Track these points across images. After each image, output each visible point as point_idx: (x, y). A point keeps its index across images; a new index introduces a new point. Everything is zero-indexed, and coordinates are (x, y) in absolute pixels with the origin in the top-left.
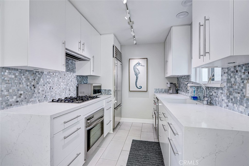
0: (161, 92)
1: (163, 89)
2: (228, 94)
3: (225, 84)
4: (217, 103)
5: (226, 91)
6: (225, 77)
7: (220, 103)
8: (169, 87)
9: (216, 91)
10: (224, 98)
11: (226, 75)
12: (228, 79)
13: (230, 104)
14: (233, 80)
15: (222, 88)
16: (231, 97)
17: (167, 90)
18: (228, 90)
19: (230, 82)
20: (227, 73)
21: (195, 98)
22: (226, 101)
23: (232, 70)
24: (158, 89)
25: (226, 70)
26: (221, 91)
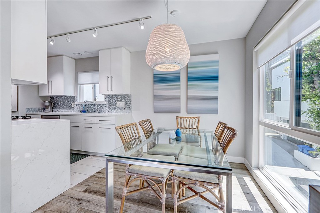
0: (34, 111)
1: (36, 108)
2: (109, 107)
3: (107, 102)
4: (103, 111)
5: (108, 105)
6: (107, 99)
7: (104, 111)
8: (46, 106)
9: (102, 106)
10: (107, 108)
11: (108, 98)
12: (109, 100)
13: (110, 111)
14: (111, 101)
15: (106, 104)
16: (110, 108)
17: (41, 109)
18: (109, 105)
19: (110, 101)
20: (109, 97)
21: (84, 111)
22: (108, 110)
23: (111, 96)
24: (31, 108)
25: (108, 96)
26: (105, 106)
